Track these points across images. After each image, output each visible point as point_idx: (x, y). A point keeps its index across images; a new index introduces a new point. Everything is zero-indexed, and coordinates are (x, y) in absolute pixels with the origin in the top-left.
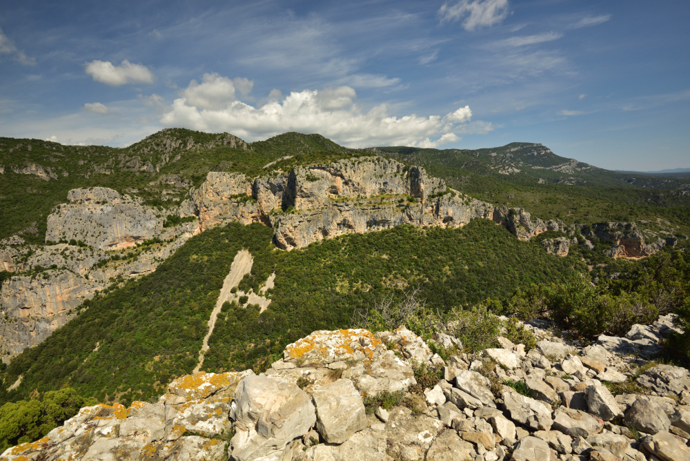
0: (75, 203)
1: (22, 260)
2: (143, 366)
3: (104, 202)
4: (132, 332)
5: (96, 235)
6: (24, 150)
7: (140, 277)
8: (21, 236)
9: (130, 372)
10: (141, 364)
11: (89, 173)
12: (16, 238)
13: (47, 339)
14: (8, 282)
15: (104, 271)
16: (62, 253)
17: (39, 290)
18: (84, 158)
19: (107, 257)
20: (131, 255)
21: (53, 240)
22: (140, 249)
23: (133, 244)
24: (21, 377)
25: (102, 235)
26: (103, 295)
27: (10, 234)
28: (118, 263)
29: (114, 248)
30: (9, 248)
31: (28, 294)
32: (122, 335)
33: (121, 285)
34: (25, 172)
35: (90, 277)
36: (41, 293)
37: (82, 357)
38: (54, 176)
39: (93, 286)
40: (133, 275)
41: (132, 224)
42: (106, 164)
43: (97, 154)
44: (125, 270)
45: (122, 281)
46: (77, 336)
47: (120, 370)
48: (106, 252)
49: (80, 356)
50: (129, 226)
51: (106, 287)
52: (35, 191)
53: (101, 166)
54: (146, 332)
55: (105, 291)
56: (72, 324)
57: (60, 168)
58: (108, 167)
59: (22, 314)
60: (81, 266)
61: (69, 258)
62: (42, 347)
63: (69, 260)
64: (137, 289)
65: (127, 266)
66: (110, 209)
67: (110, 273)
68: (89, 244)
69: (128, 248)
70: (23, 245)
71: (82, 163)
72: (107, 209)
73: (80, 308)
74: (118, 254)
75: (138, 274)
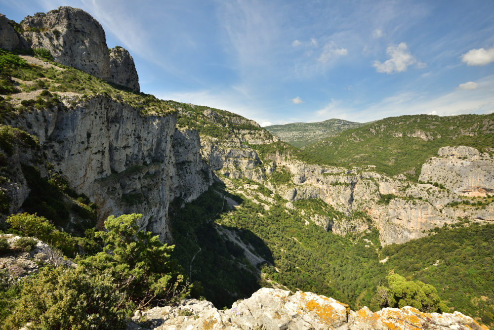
0: (442, 157)
1: (403, 190)
2: (470, 297)
3: (465, 158)
4: (467, 265)
5: (454, 182)
6: (415, 122)
7: (485, 224)
8: (405, 175)
9: (457, 295)
10: (468, 295)
11: (456, 136)
12: (402, 176)
13: (407, 243)
14: (393, 201)
15: (454, 210)
16: (427, 191)
17: (409, 210)
18: (454, 124)
19: (459, 201)
20: (480, 204)
21: (423, 181)
22: (490, 200)
23: (484, 195)
24: (387, 258)
25: (458, 183)
26: (450, 228)
27: (399, 173)
28: (467, 207)
29: (466, 194)
30: (397, 181)
31: (402, 211)
32: (458, 263)
33: (466, 225)
34: (414, 136)
35: (443, 212)
36: (409, 213)
37: (425, 265)
38: (431, 138)
39: (444, 219)
40: (479, 221)
41: (486, 178)
42: (471, 128)
43: (465, 121)
44: (472, 214)
45: (468, 222)
46: (425, 250)
47: (450, 289)
48: (459, 197)
49: (424, 263)
50: (483, 179)
51: (454, 223)
52: (417, 148)
53: (467, 130)
54: (479, 271)
55: (453, 226)
56: (424, 240)
57: (436, 132)
58: (473, 131)
59: (396, 221)
60: (438, 202)
61: (431, 195)
62: (402, 246)
63: (431, 196)
64: (479, 233)
65: (474, 212)
66: (469, 163)
67: (459, 213)
68: (447, 188)
69: (479, 197)
70: (405, 181)
71: (452, 128)
72: (467, 163)
73: (431, 231)
74: (469, 200)
75: (483, 221)
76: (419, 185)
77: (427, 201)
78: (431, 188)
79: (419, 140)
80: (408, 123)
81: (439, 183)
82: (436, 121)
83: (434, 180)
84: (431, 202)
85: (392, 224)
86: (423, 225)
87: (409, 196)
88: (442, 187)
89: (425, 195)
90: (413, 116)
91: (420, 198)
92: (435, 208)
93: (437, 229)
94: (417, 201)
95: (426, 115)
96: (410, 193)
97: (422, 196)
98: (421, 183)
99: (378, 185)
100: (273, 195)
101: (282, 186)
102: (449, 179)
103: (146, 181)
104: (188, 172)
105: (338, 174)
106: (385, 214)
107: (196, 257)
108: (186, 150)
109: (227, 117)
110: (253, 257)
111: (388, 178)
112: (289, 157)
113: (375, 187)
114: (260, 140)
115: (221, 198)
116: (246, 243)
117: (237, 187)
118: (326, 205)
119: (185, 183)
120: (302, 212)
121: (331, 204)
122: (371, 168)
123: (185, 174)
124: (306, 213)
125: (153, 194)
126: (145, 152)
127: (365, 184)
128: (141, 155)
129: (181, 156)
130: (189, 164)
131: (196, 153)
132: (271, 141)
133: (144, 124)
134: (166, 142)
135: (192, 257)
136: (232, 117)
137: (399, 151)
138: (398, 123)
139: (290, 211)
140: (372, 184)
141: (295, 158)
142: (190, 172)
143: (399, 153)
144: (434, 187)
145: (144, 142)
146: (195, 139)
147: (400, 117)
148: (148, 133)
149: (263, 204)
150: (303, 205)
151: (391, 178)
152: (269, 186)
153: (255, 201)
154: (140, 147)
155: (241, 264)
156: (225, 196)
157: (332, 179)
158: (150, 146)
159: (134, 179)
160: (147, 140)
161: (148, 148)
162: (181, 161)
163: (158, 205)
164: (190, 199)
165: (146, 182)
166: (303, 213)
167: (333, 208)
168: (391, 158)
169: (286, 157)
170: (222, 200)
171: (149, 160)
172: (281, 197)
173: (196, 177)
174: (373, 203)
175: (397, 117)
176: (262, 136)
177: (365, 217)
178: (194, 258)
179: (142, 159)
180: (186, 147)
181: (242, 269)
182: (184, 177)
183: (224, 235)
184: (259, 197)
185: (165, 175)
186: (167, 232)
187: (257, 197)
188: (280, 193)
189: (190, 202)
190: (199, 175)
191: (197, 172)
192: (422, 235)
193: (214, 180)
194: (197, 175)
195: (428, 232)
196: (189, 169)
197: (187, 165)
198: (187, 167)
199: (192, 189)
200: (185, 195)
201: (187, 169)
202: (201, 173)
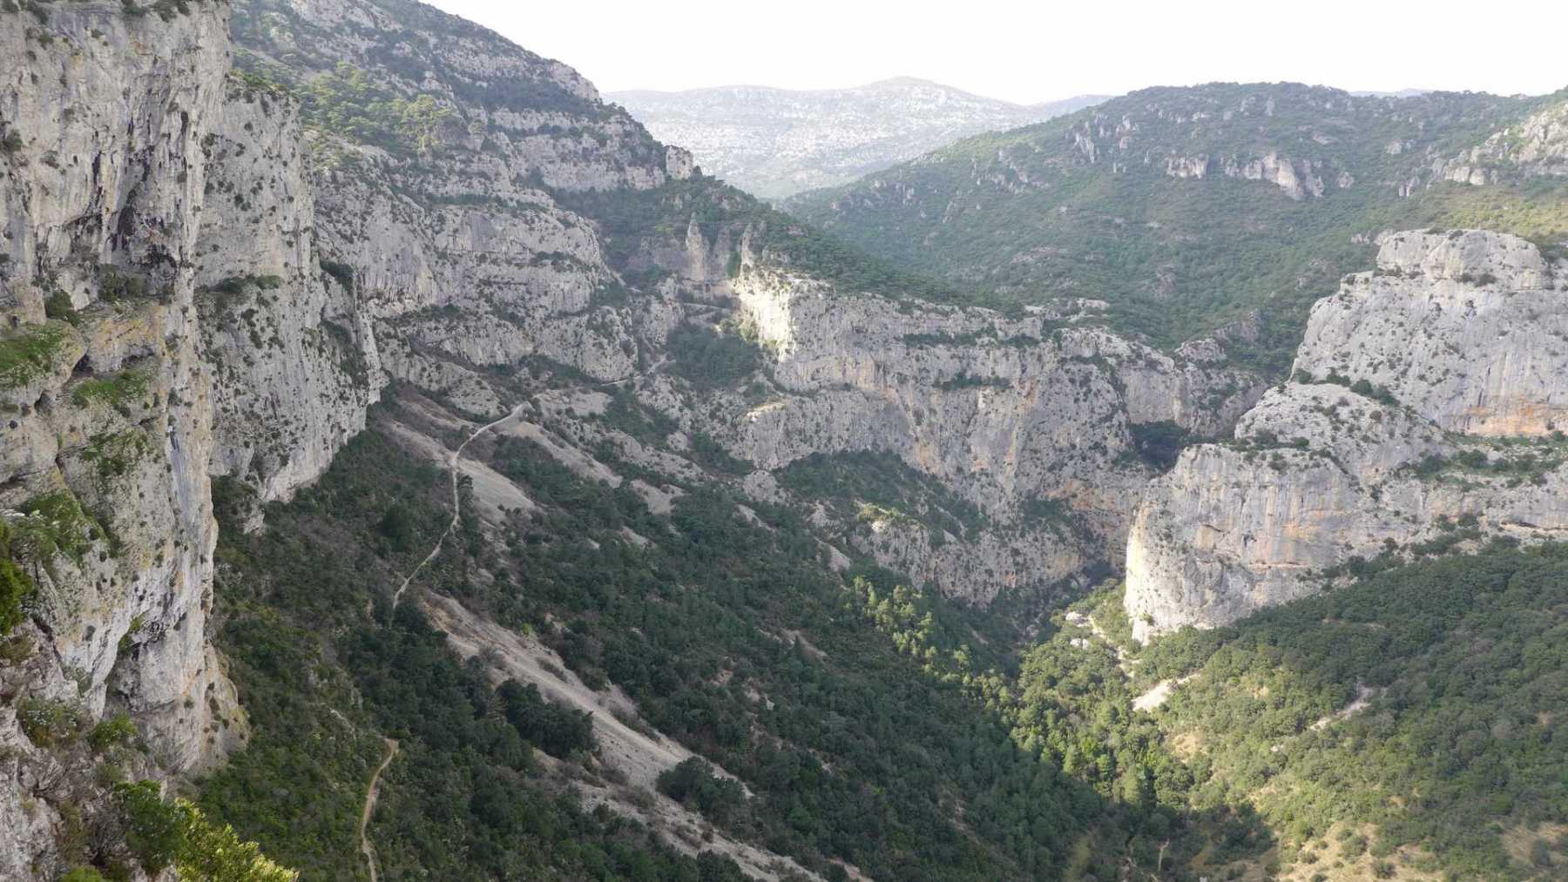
0: (1396, 272)
1: (1212, 403)
2: (1499, 830)
3: (1484, 280)
5: (1433, 377)
6: (1257, 113)
7: (1539, 542)
8: (1221, 343)
11: (1414, 180)
12: (1209, 347)
13: (1238, 623)
14: (1192, 454)
15: (1426, 491)
16: (1329, 412)
17: (1252, 493)
18: (1407, 131)
19: (1447, 452)
20: (1525, 465)
21: (1311, 370)
23: (1541, 429)
24: (1164, 687)
25: (1450, 379)
27: (1197, 333)
28: (1474, 477)
29: (1475, 427)
30: (1191, 367)
31: (1226, 495)
33: (1469, 547)
34: (1250, 173)
35: (1385, 496)
36: (1254, 503)
38: (1317, 186)
40: (1515, 530)
41: (1557, 362)
42: (1475, 152)
43: (1447, 118)
44: (1491, 504)
45: (1476, 536)
48: (1448, 435)
50: (1545, 365)
51: (1421, 540)
52: (1262, 227)
53: (1459, 159)
55: (1418, 550)
56: (1305, 610)
57: (1334, 163)
58: (1484, 163)
59: (1201, 538)
60: (1368, 459)
61: (1344, 429)
62: (1222, 636)
63: (1342, 434)
65: (1501, 495)
66: (1497, 301)
67: (1438, 502)
68: (1405, 400)
69: (1522, 437)
70: (1219, 367)
71: (1396, 147)
72: (1486, 300)
73: (1332, 573)
74: (1481, 448)
75: (1530, 530)
76: (1294, 387)
77: (1324, 454)
78: (1344, 403)
79: (1271, 191)
80: (1227, 116)
81: (1376, 380)
82: (1338, 114)
83: (1358, 369)
84: (1341, 459)
85: (1185, 551)
86: (1304, 552)
87: (1259, 432)
88: (1385, 397)
89: (1318, 431)
90: (1249, 88)
91: (1302, 444)
92: (1354, 483)
93: (1357, 566)
94: (1287, 453)
95: (1299, 85)
96: (1260, 423)
97: (1304, 434)
98: (1306, 378)
99: (1120, 388)
100: (679, 440)
101: (721, 396)
102: (1415, 364)
103: (83, 418)
104: (265, 337)
105: (967, 340)
106: (1157, 508)
107: (383, 795)
108: (243, 216)
109: (425, 34)
110: (630, 741)
111: (1155, 356)
112: (747, 259)
113: (1112, 396)
114: (603, 167)
115: (440, 465)
116: (593, 684)
117: (506, 405)
118: (914, 474)
119: (250, 396)
120: (815, 515)
121: (933, 470)
122: (1091, 311)
123: (250, 347)
124: (831, 515)
125: (135, 493)
126: (53, 240)
127: (1072, 381)
128: (30, 256)
129: (215, 248)
130: (267, 294)
131: (296, 234)
132: (657, 172)
133: (32, 56)
134: (182, 179)
135: (361, 796)
136: (451, 38)
137: (1192, 239)
138: (1189, 115)
139: (761, 509)
140: (1100, 384)
141: (780, 264)
142: (274, 340)
143: (1192, 248)
144: (1358, 396)
145: (44, 171)
146: (286, 155)
147: (1197, 89)
148: (67, 114)
150: (821, 484)
151: (1166, 355)
152: (664, 396)
153: (601, 471)
154: (17, 203)
155: (587, 789)
156: (454, 456)
157: (942, 359)
158: (86, 200)
159: (12, 409)
160: (62, 160)
161: (76, 209)
162: (217, 276)
163: (169, 552)
164: (279, 486)
165: (86, 421)
166: (819, 516)
167: (941, 489)
168: (1161, 267)
169: (736, 259)
170: (445, 475)
171: (82, 286)
172: (718, 449)
173: (308, 365)
174: (1100, 460)
175: (1186, 88)
176: (613, 146)
177: (1069, 523)
178: (372, 798)
179: (37, 281)
180: (239, 199)
181: (601, 811)
182: (242, 367)
183: (488, 656)
184: (616, 450)
185: (184, 374)
186: (211, 687)
187: (605, 453)
188: (715, 429)
189: (286, 499)
190: (321, 351)
191: (308, 338)
192: (1297, 590)
193: (388, 373)
194: (311, 351)
195: (1319, 577)
196: (268, 319)
197: (254, 297)
198: (255, 308)
199: (291, 428)
200: (257, 463)
201: (254, 319)
202: (326, 338)
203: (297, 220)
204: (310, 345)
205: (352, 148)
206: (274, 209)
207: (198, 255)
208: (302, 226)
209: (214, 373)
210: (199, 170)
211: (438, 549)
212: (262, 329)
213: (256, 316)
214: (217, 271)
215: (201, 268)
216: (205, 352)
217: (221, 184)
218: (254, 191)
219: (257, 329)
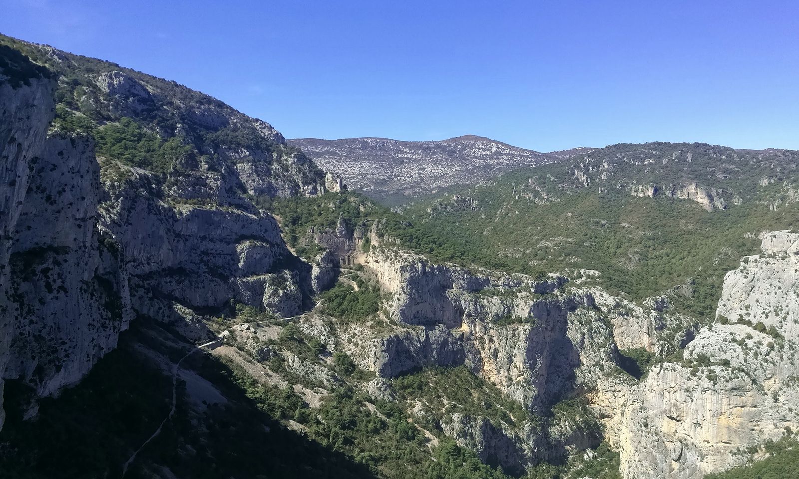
0: (773, 256)
1: (668, 336)
6: (682, 160)
8: (672, 299)
11: (778, 202)
12: (665, 302)
14: (657, 369)
16: (741, 342)
17: (697, 395)
18: (771, 173)
21: (727, 316)
27: (657, 292)
30: (655, 313)
31: (681, 397)
34: (681, 195)
35: (782, 398)
36: (699, 401)
38: (719, 204)
39: (784, 419)
52: (691, 227)
57: (730, 190)
59: (667, 425)
61: (751, 354)
63: (751, 357)
70: (672, 314)
76: (718, 326)
77: (741, 369)
78: (749, 337)
79: (694, 206)
80: (665, 161)
81: (767, 323)
82: (729, 162)
83: (756, 315)
84: (751, 373)
85: (657, 434)
86: (734, 435)
87: (698, 355)
88: (775, 334)
89: (735, 355)
90: (676, 146)
91: (726, 363)
92: (761, 389)
93: (768, 445)
94: (717, 369)
95: (706, 145)
96: (699, 350)
97: (728, 357)
99: (609, 325)
100: (328, 358)
101: (356, 328)
104: (55, 286)
105: (512, 294)
106: (637, 405)
108: (50, 208)
111: (631, 306)
112: (375, 242)
113: (605, 331)
115: (165, 373)
117: (213, 333)
118: (481, 383)
119: (40, 325)
120: (416, 409)
121: (492, 379)
122: (588, 277)
123: (44, 292)
124: (426, 409)
129: (29, 228)
130: (60, 258)
131: (83, 219)
132: (319, 187)
137: (649, 233)
138: (642, 160)
139: (381, 405)
141: (395, 244)
142: (62, 288)
143: (649, 239)
144: (757, 332)
146: (83, 171)
147: (647, 145)
149: (298, 388)
150: (420, 387)
151: (639, 305)
153: (274, 378)
156: (175, 367)
157: (495, 306)
162: (28, 245)
164: (53, 385)
166: (418, 410)
167: (498, 393)
168: (631, 250)
169: (368, 241)
170: (168, 380)
172: (353, 364)
173: (82, 304)
174: (600, 373)
175: (640, 145)
176: (292, 170)
180: (49, 198)
182: (37, 305)
184: (285, 364)
187: (279, 366)
188: (349, 349)
189: (56, 395)
190: (92, 295)
191: (85, 287)
192: (731, 461)
193: (135, 310)
194: (85, 296)
195: (745, 453)
196: (59, 274)
197: (51, 260)
198: (51, 267)
199: (66, 347)
200: (40, 372)
201: (49, 274)
202: (97, 287)
203: (86, 212)
204: (86, 291)
205: (126, 168)
206: (71, 204)
207: (17, 232)
208: (89, 215)
209: (17, 309)
210: (25, 179)
211: (158, 431)
212: (54, 281)
213: (51, 272)
214: (28, 242)
215: (18, 240)
216: (13, 296)
217: (38, 188)
218: (60, 193)
219: (51, 280)
